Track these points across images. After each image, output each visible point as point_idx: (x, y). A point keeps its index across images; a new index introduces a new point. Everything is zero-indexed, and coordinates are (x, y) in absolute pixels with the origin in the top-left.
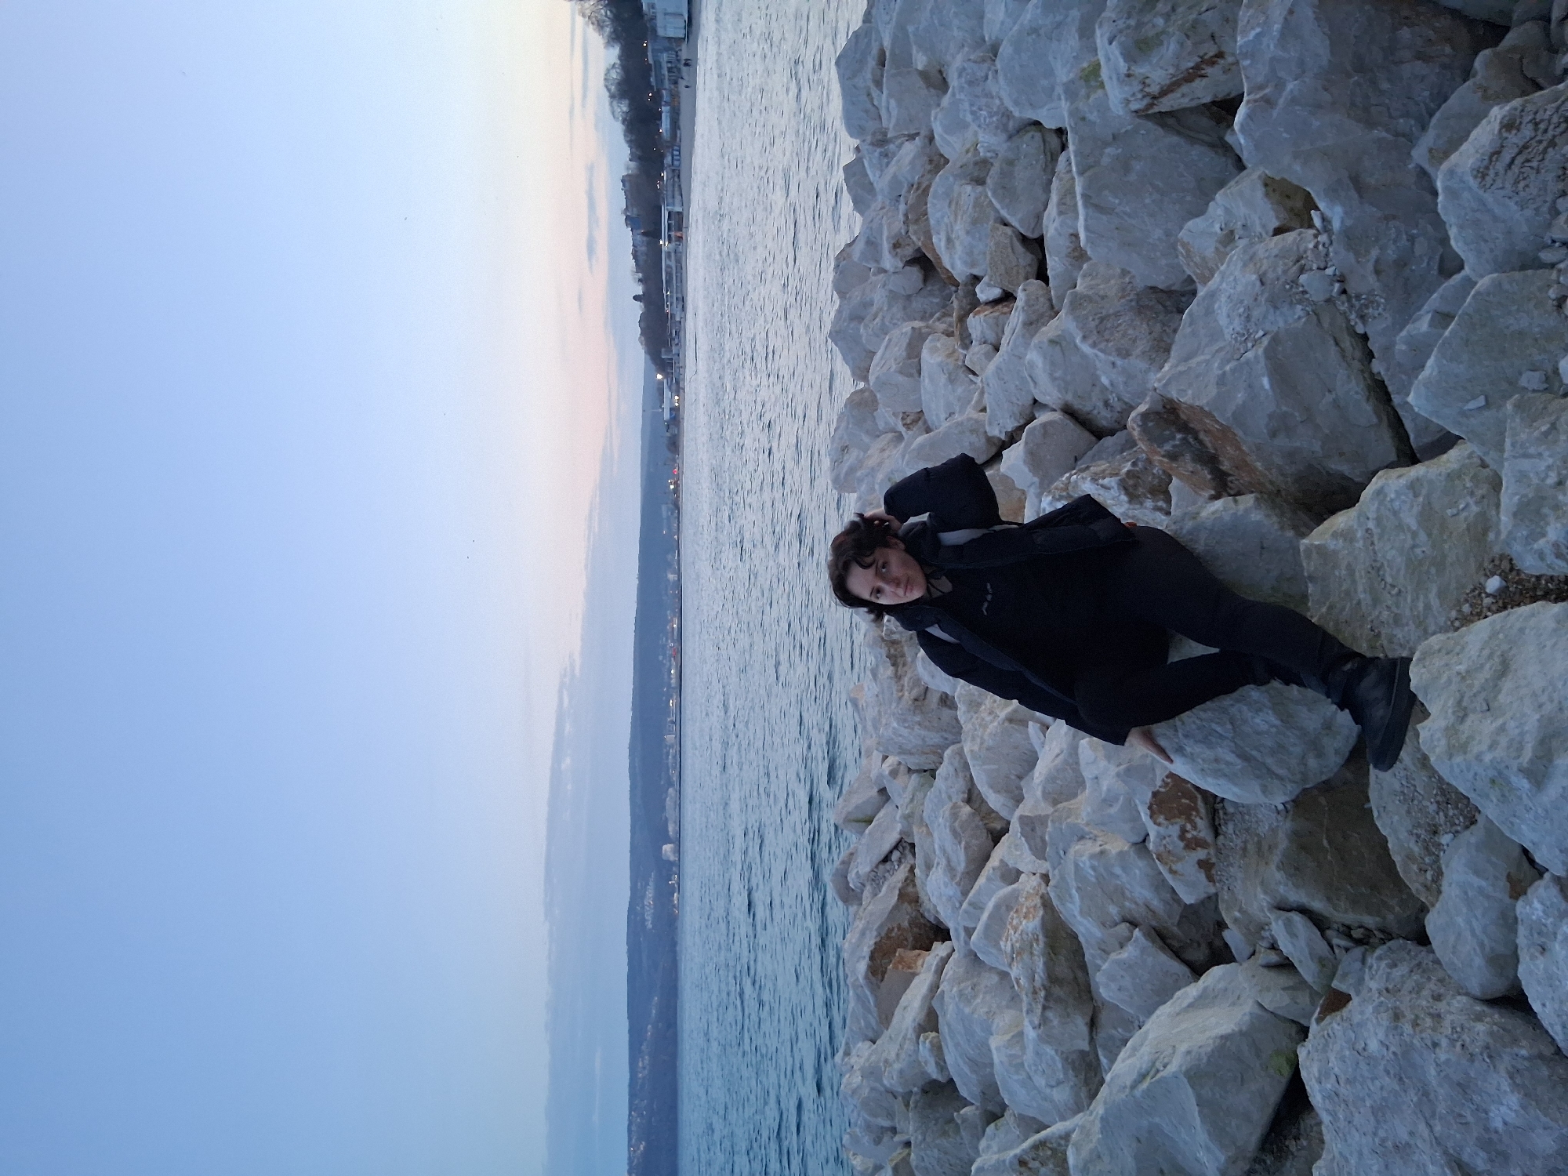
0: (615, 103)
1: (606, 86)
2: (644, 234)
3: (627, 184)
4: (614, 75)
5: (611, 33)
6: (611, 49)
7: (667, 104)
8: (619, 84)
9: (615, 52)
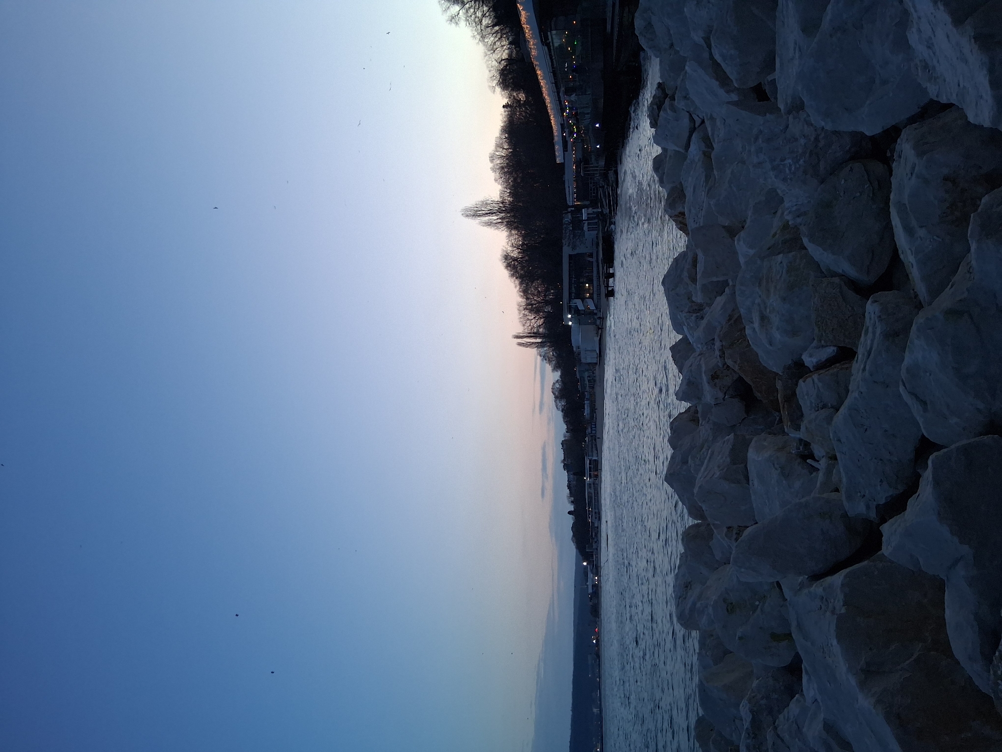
0: (558, 401)
1: (553, 392)
2: (574, 474)
3: (565, 446)
4: (557, 386)
5: (556, 364)
6: (556, 373)
7: (588, 400)
8: (560, 390)
9: (557, 375)
